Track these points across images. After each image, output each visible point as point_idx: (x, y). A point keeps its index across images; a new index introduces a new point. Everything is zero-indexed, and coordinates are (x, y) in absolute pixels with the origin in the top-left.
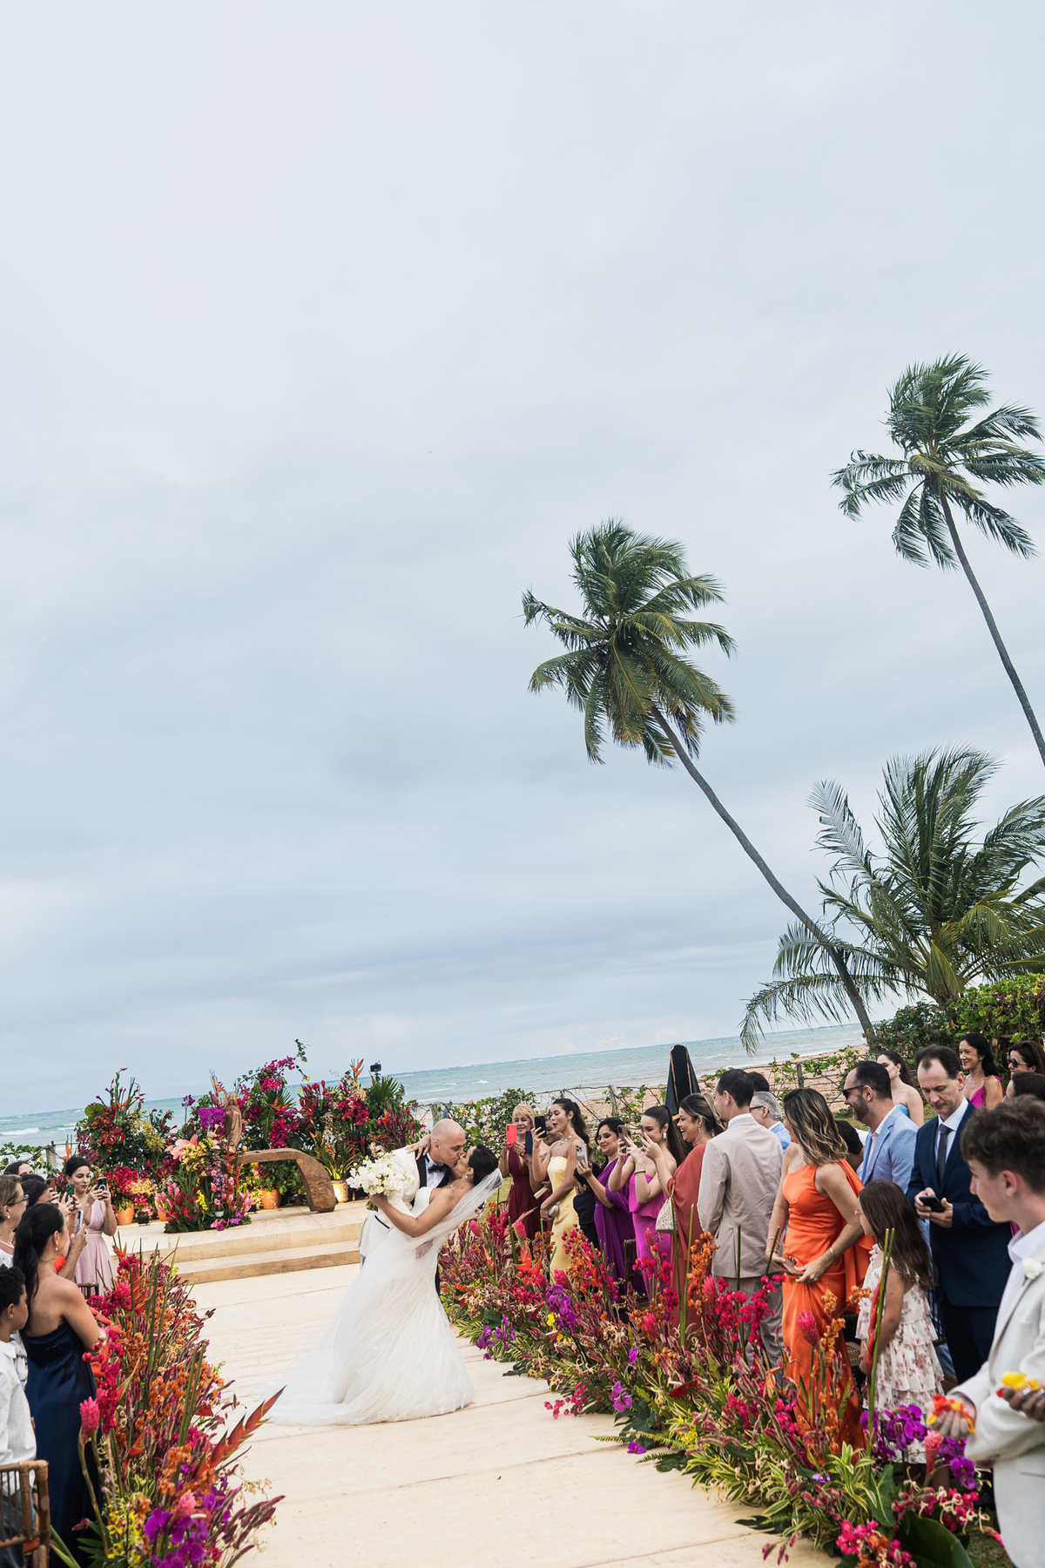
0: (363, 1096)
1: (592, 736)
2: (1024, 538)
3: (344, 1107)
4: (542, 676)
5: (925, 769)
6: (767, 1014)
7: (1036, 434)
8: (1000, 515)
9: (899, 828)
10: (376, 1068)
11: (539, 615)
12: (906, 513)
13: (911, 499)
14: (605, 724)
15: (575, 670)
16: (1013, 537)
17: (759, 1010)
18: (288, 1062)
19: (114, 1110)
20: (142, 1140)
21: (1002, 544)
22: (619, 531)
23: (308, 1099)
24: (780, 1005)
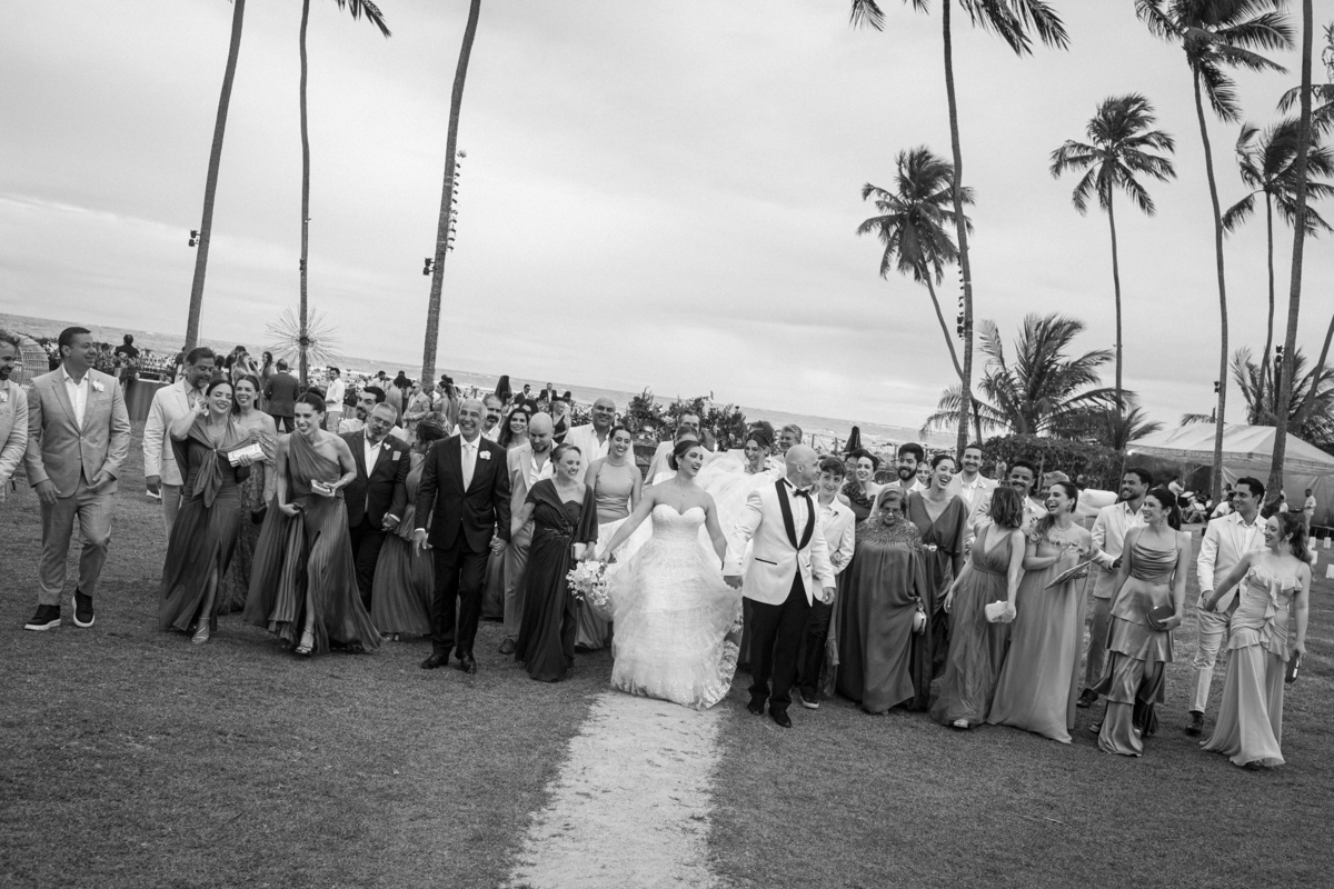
0: (731, 416)
1: (885, 264)
2: (1151, 205)
3: (723, 419)
4: (865, 227)
5: (1050, 322)
6: (937, 426)
7: (1171, 149)
8: (1140, 188)
9: (1026, 349)
10: (737, 408)
11: (872, 193)
12: (1086, 181)
13: (1091, 172)
14: (894, 259)
15: (886, 223)
16: (1144, 202)
17: (933, 422)
18: (706, 398)
19: (643, 401)
20: (651, 413)
21: (1137, 203)
22: (925, 152)
23: (711, 413)
24: (944, 421)
